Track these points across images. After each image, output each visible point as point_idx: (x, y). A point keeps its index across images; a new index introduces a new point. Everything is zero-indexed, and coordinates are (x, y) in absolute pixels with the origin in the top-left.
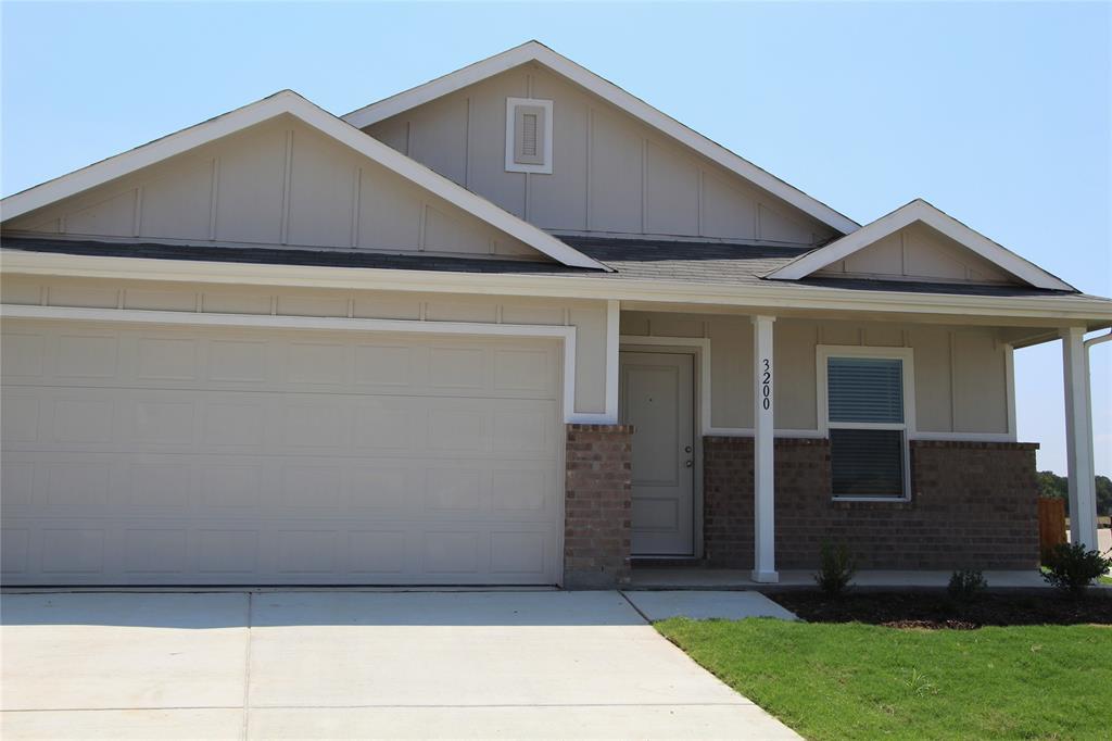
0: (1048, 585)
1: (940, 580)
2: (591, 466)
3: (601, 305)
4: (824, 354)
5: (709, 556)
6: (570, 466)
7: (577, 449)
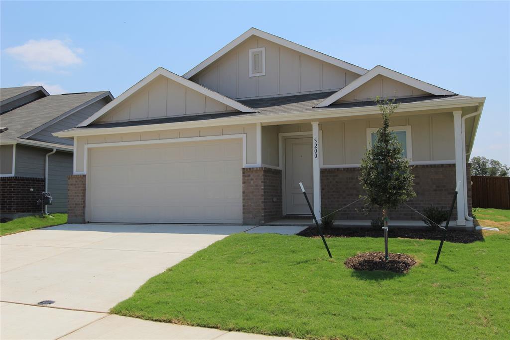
0: (426, 225)
1: (368, 223)
2: (250, 182)
6: (244, 183)
7: (245, 177)
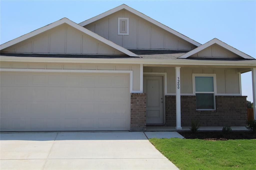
0: (248, 130)
1: (220, 129)
2: (137, 103)
3: (139, 65)
4: (194, 75)
5: (167, 123)
6: (132, 103)
7: (133, 99)
